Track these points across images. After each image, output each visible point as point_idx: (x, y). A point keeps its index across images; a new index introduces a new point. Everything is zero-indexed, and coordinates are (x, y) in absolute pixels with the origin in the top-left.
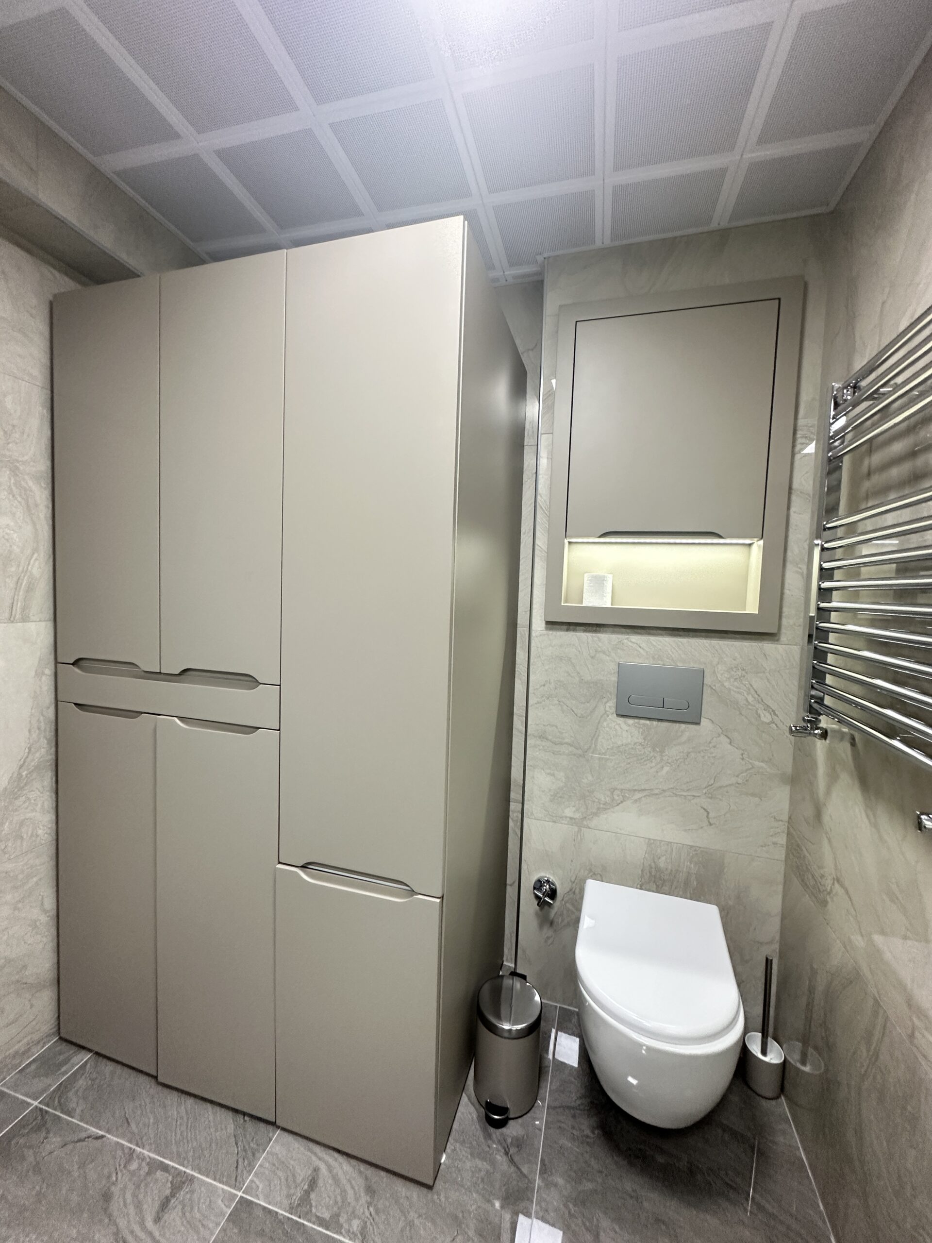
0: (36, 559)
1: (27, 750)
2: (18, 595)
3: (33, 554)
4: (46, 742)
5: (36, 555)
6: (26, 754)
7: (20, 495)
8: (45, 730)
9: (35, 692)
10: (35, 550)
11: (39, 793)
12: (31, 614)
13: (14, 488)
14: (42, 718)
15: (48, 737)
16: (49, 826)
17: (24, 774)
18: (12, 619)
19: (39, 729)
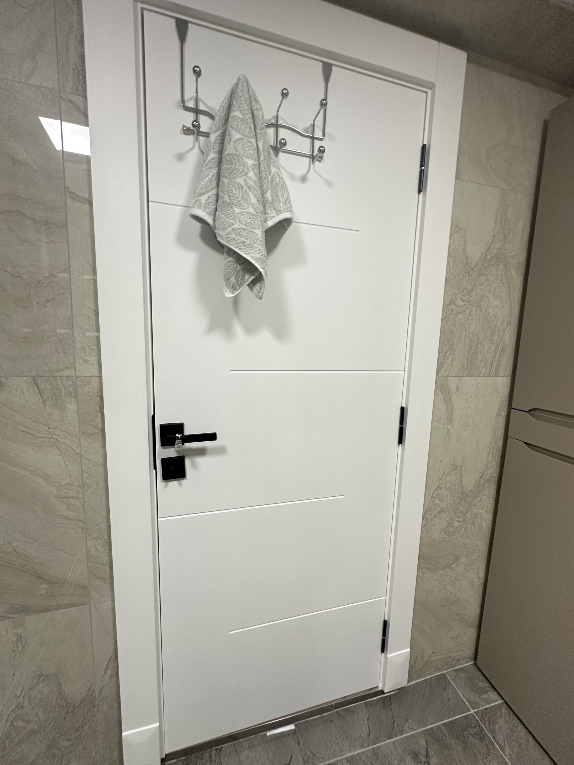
0: (508, 330)
1: (485, 467)
2: (495, 357)
3: (507, 326)
4: (495, 463)
5: (508, 327)
6: (484, 469)
7: (506, 283)
8: (496, 455)
9: (495, 427)
10: (509, 324)
11: (486, 498)
12: (500, 371)
13: (504, 278)
14: (495, 447)
15: (497, 461)
16: (489, 522)
17: (482, 482)
18: (490, 374)
19: (493, 454)
